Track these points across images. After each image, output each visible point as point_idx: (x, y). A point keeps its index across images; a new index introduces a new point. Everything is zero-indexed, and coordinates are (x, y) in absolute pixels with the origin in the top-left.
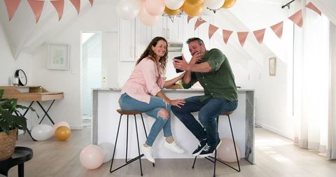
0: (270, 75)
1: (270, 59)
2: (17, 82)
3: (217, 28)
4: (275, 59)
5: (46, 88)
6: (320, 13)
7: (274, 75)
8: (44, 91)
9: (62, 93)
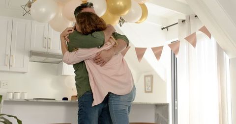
0: (146, 92)
1: (145, 76)
4: (152, 76)
6: (210, 36)
7: (151, 92)
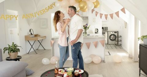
2: (30, 34)
3: (102, 14)
5: (40, 35)
8: (39, 36)
9: (45, 37)
